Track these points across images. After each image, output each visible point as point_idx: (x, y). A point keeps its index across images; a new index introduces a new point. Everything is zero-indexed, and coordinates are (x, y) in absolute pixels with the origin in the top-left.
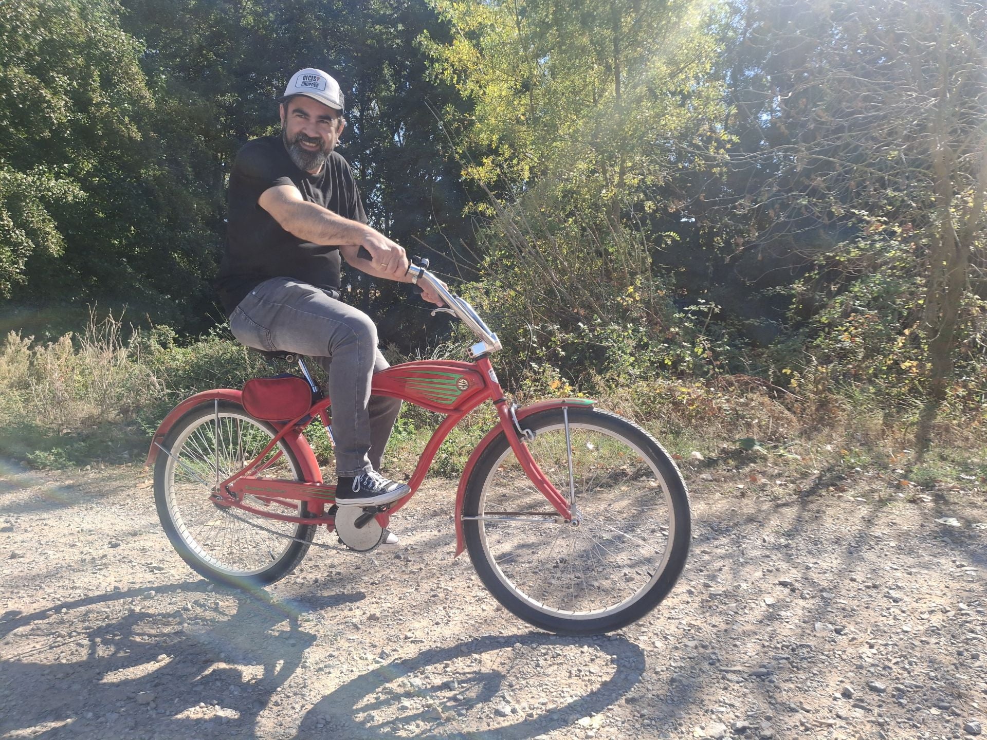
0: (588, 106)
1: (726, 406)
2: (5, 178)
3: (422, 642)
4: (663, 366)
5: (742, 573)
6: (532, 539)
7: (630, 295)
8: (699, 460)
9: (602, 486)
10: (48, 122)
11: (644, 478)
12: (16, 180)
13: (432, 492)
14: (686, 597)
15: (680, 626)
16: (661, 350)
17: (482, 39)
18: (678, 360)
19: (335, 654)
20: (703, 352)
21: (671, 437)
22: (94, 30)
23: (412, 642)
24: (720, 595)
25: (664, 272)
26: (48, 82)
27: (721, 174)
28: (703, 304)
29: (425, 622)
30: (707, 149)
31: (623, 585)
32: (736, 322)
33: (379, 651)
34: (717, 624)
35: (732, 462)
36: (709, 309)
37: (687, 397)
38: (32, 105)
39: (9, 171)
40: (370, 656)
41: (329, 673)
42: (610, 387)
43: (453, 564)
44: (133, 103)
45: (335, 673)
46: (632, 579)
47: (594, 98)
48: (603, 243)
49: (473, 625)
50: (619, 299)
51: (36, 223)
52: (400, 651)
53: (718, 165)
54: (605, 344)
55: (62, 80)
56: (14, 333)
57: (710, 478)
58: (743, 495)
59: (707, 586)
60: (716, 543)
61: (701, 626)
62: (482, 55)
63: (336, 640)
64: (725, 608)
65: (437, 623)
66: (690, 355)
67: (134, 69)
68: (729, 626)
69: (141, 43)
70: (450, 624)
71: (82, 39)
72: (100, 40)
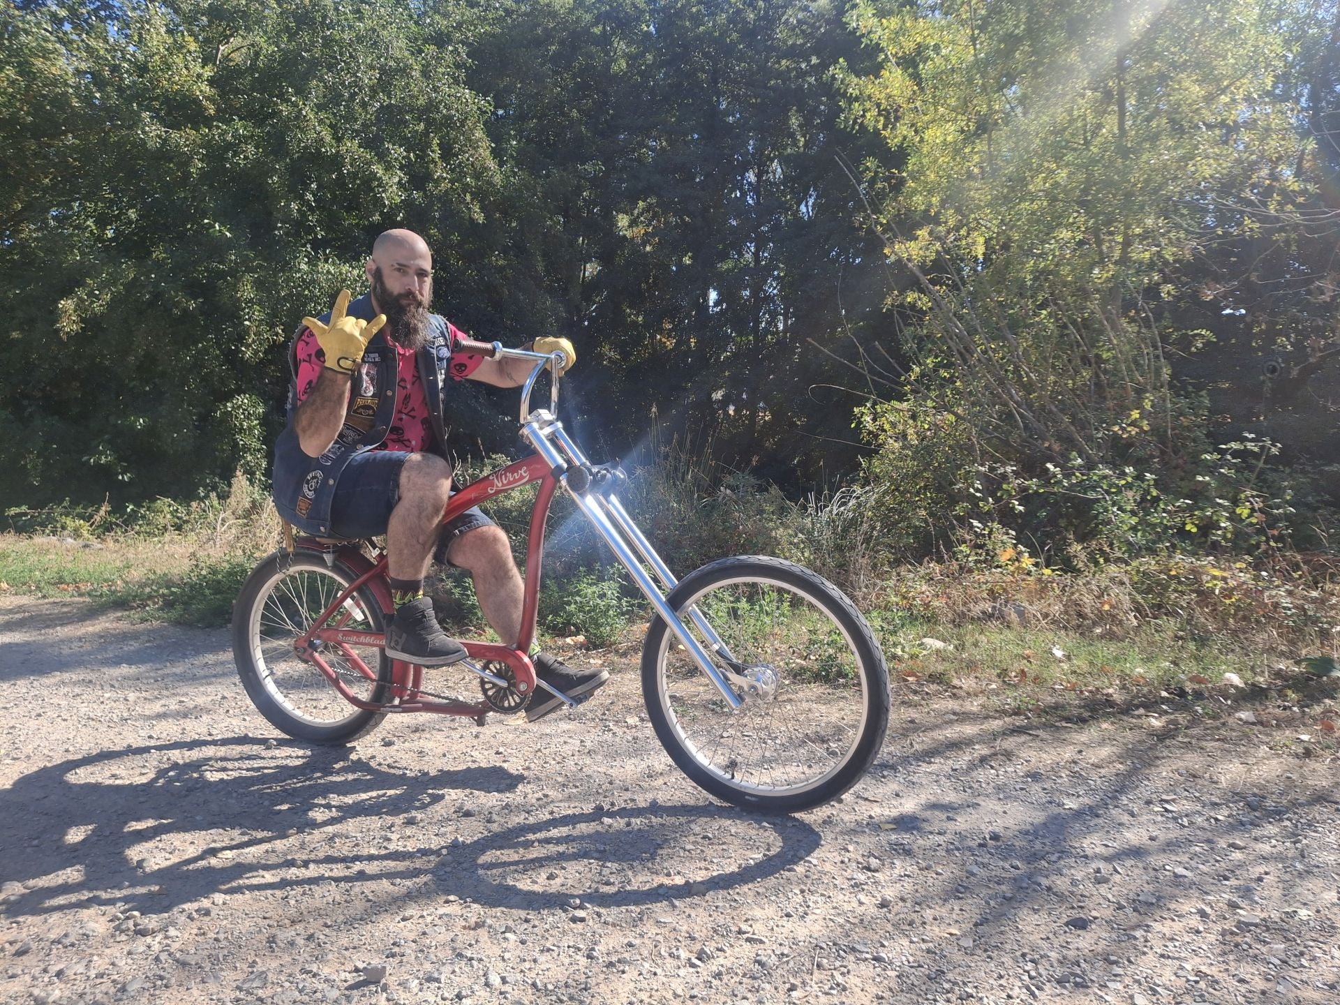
0: (1075, 150)
1: (1286, 601)
2: (329, 272)
3: (761, 942)
4: (1182, 533)
5: (1299, 890)
6: (951, 797)
7: (1133, 424)
8: (1236, 687)
9: (1068, 720)
10: (378, 202)
11: (1141, 711)
12: (341, 274)
13: (805, 705)
14: (1195, 922)
15: (1180, 973)
16: (1181, 510)
17: (921, 66)
18: (1207, 527)
19: (637, 942)
20: (1250, 516)
21: (1192, 646)
22: (435, 89)
23: (748, 940)
24: (1256, 925)
25: (1190, 389)
26: (382, 156)
27: (1287, 242)
28: (1252, 440)
29: (770, 911)
30: (1265, 205)
31: (1089, 888)
32: (1309, 468)
33: (698, 947)
34: (1248, 977)
35: (1293, 696)
36: (1262, 448)
37: (1220, 584)
38: (363, 183)
39: (334, 264)
40: (684, 954)
41: (623, 972)
42: (1096, 563)
43: (824, 822)
44: (477, 176)
45: (631, 973)
46: (1106, 881)
47: (1085, 139)
48: (1093, 346)
49: (841, 926)
50: (1116, 428)
52: (729, 952)
53: (1282, 229)
54: (1091, 495)
55: (397, 152)
57: (1252, 719)
58: (1308, 753)
59: (1233, 906)
60: (1257, 832)
61: (1218, 976)
62: (922, 89)
63: (641, 919)
64: (1264, 950)
65: (788, 915)
66: (1228, 519)
67: (479, 134)
68: (1269, 985)
69: (488, 102)
70: (808, 918)
71: (422, 101)
72: (440, 102)
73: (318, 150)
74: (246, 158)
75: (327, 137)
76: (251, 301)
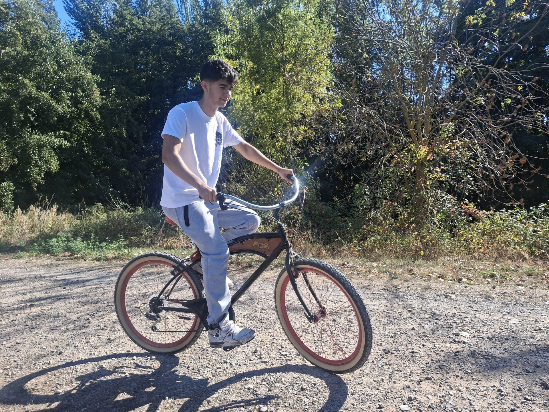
12: (41, 139)
38: (48, 107)
39: (39, 135)
51: (47, 157)
56: (32, 206)
73: (31, 96)
74: (3, 98)
75: (34, 91)
76: (4, 149)
